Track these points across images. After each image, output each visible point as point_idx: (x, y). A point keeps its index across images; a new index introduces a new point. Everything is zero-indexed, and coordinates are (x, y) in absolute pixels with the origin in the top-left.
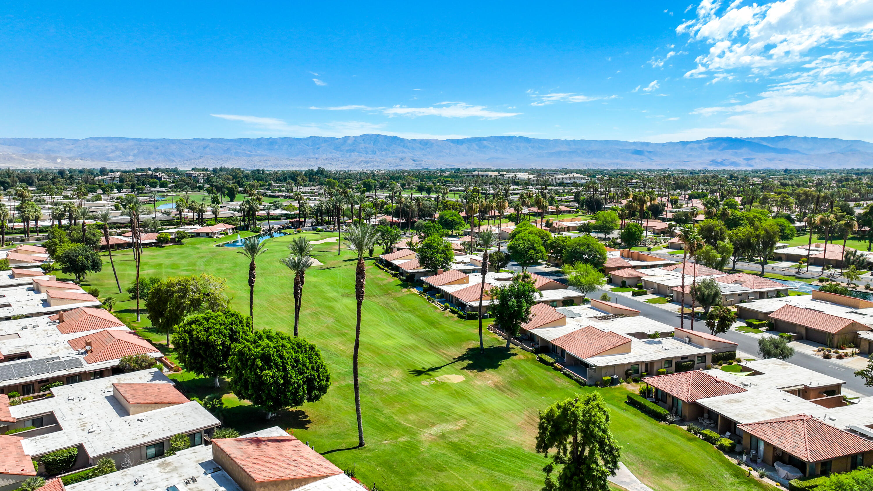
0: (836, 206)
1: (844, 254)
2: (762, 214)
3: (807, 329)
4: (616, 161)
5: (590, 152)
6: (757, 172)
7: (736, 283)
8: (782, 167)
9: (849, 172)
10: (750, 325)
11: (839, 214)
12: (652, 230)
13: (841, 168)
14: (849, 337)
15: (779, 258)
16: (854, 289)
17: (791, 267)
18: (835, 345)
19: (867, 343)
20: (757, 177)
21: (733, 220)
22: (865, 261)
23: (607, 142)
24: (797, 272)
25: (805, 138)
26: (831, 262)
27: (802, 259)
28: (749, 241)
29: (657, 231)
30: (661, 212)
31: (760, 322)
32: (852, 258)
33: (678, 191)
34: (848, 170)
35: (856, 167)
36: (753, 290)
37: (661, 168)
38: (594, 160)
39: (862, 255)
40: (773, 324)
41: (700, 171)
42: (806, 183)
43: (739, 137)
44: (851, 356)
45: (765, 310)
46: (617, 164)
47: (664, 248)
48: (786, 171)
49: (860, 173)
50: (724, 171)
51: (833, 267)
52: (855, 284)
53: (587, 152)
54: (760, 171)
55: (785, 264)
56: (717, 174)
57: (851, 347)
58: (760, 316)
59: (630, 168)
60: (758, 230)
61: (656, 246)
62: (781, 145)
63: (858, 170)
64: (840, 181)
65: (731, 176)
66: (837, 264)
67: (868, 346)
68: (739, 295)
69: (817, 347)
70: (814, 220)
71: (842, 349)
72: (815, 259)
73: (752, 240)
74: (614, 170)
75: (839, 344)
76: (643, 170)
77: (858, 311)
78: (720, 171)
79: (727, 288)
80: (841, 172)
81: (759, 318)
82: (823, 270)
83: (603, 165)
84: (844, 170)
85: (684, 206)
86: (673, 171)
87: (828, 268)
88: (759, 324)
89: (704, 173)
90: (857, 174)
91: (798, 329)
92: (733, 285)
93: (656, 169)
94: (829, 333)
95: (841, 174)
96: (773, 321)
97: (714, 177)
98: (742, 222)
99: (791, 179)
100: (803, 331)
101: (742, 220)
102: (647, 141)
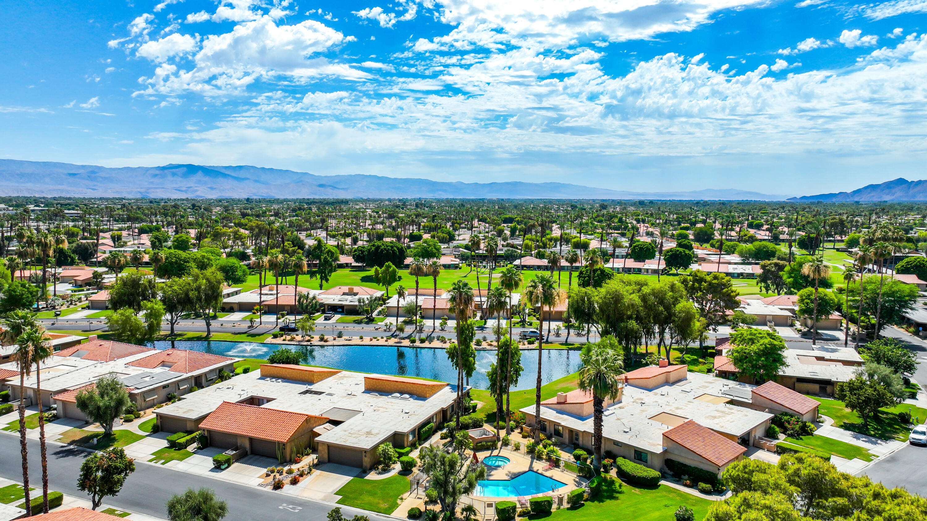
0: (288, 241)
1: (297, 298)
2: (212, 253)
3: (251, 439)
4: (60, 187)
5: (22, 176)
6: (220, 201)
7: (163, 366)
8: (244, 196)
9: (302, 201)
10: (173, 445)
11: (291, 249)
12: (73, 281)
13: (295, 197)
14: (304, 440)
15: (230, 309)
16: (309, 343)
17: (243, 320)
18: (288, 459)
19: (326, 448)
20: (220, 206)
21: (176, 262)
22: (318, 304)
23: (46, 164)
24: (249, 327)
25: (263, 169)
26: (286, 308)
27: (255, 308)
28: (187, 295)
29: (80, 283)
30: (92, 255)
31: (188, 437)
32: (305, 301)
33: (129, 224)
34: (300, 199)
35: (306, 197)
36: (185, 376)
37: (117, 196)
38: (30, 185)
39: (314, 298)
40: (206, 437)
41: (162, 200)
42: (265, 212)
43: (201, 165)
44: (308, 473)
45: (194, 416)
46: (62, 191)
47: (82, 308)
48: (248, 200)
49: (311, 202)
50: (187, 200)
51: (288, 314)
52: (309, 336)
53: (18, 175)
54: (224, 200)
55: (237, 316)
56: (179, 203)
57: (308, 455)
58: (189, 426)
59: (77, 196)
60: (197, 280)
61: (71, 306)
62: (242, 174)
63: (308, 199)
64: (294, 210)
65: (194, 206)
66: (292, 310)
67: (326, 451)
68: (164, 387)
69: (266, 468)
70: (263, 261)
71: (297, 462)
72: (269, 306)
73: (191, 294)
74: (55, 199)
75: (293, 455)
76: (95, 199)
77: (314, 387)
78: (183, 200)
79: (147, 379)
80: (295, 201)
81: (188, 429)
82: (278, 319)
83: (43, 192)
84: (297, 199)
85: (129, 244)
86: (131, 200)
87: (283, 316)
88: (187, 441)
89: (165, 202)
90: (308, 203)
91: (239, 442)
92: (159, 370)
93: (111, 197)
94: (279, 443)
95: (295, 203)
96: (206, 433)
97: (176, 206)
98: (188, 264)
99: (252, 209)
100: (247, 444)
101: (188, 262)
102: (100, 165)
